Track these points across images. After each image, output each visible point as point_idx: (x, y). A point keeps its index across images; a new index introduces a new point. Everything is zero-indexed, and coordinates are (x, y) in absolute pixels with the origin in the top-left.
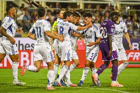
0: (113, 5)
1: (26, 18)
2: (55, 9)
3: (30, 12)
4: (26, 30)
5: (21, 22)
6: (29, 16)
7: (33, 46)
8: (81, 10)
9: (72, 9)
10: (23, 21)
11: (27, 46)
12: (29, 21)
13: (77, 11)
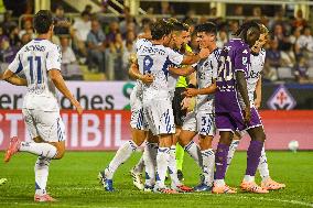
0: (291, 7)
1: (94, 36)
2: (159, 16)
3: (104, 24)
4: (94, 65)
5: (82, 46)
6: (101, 34)
7: (110, 100)
8: (220, 18)
9: (199, 17)
10: (87, 44)
11: (97, 100)
12: (100, 44)
13: (210, 20)
